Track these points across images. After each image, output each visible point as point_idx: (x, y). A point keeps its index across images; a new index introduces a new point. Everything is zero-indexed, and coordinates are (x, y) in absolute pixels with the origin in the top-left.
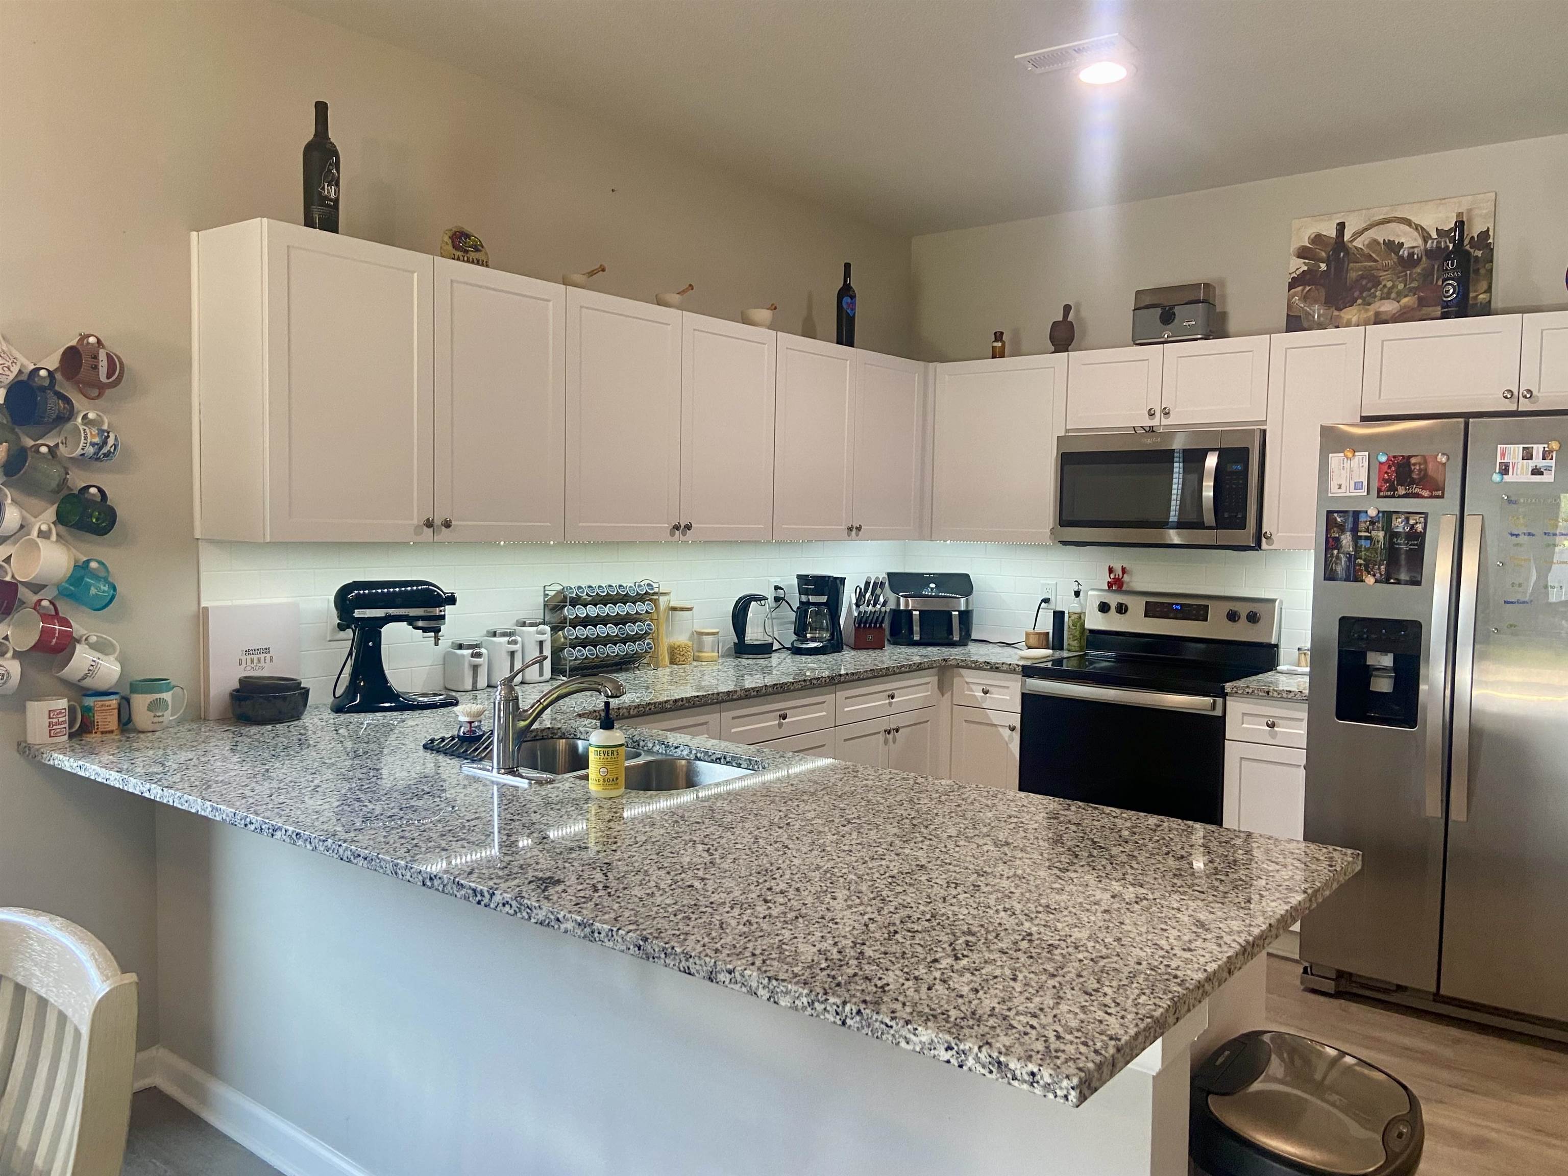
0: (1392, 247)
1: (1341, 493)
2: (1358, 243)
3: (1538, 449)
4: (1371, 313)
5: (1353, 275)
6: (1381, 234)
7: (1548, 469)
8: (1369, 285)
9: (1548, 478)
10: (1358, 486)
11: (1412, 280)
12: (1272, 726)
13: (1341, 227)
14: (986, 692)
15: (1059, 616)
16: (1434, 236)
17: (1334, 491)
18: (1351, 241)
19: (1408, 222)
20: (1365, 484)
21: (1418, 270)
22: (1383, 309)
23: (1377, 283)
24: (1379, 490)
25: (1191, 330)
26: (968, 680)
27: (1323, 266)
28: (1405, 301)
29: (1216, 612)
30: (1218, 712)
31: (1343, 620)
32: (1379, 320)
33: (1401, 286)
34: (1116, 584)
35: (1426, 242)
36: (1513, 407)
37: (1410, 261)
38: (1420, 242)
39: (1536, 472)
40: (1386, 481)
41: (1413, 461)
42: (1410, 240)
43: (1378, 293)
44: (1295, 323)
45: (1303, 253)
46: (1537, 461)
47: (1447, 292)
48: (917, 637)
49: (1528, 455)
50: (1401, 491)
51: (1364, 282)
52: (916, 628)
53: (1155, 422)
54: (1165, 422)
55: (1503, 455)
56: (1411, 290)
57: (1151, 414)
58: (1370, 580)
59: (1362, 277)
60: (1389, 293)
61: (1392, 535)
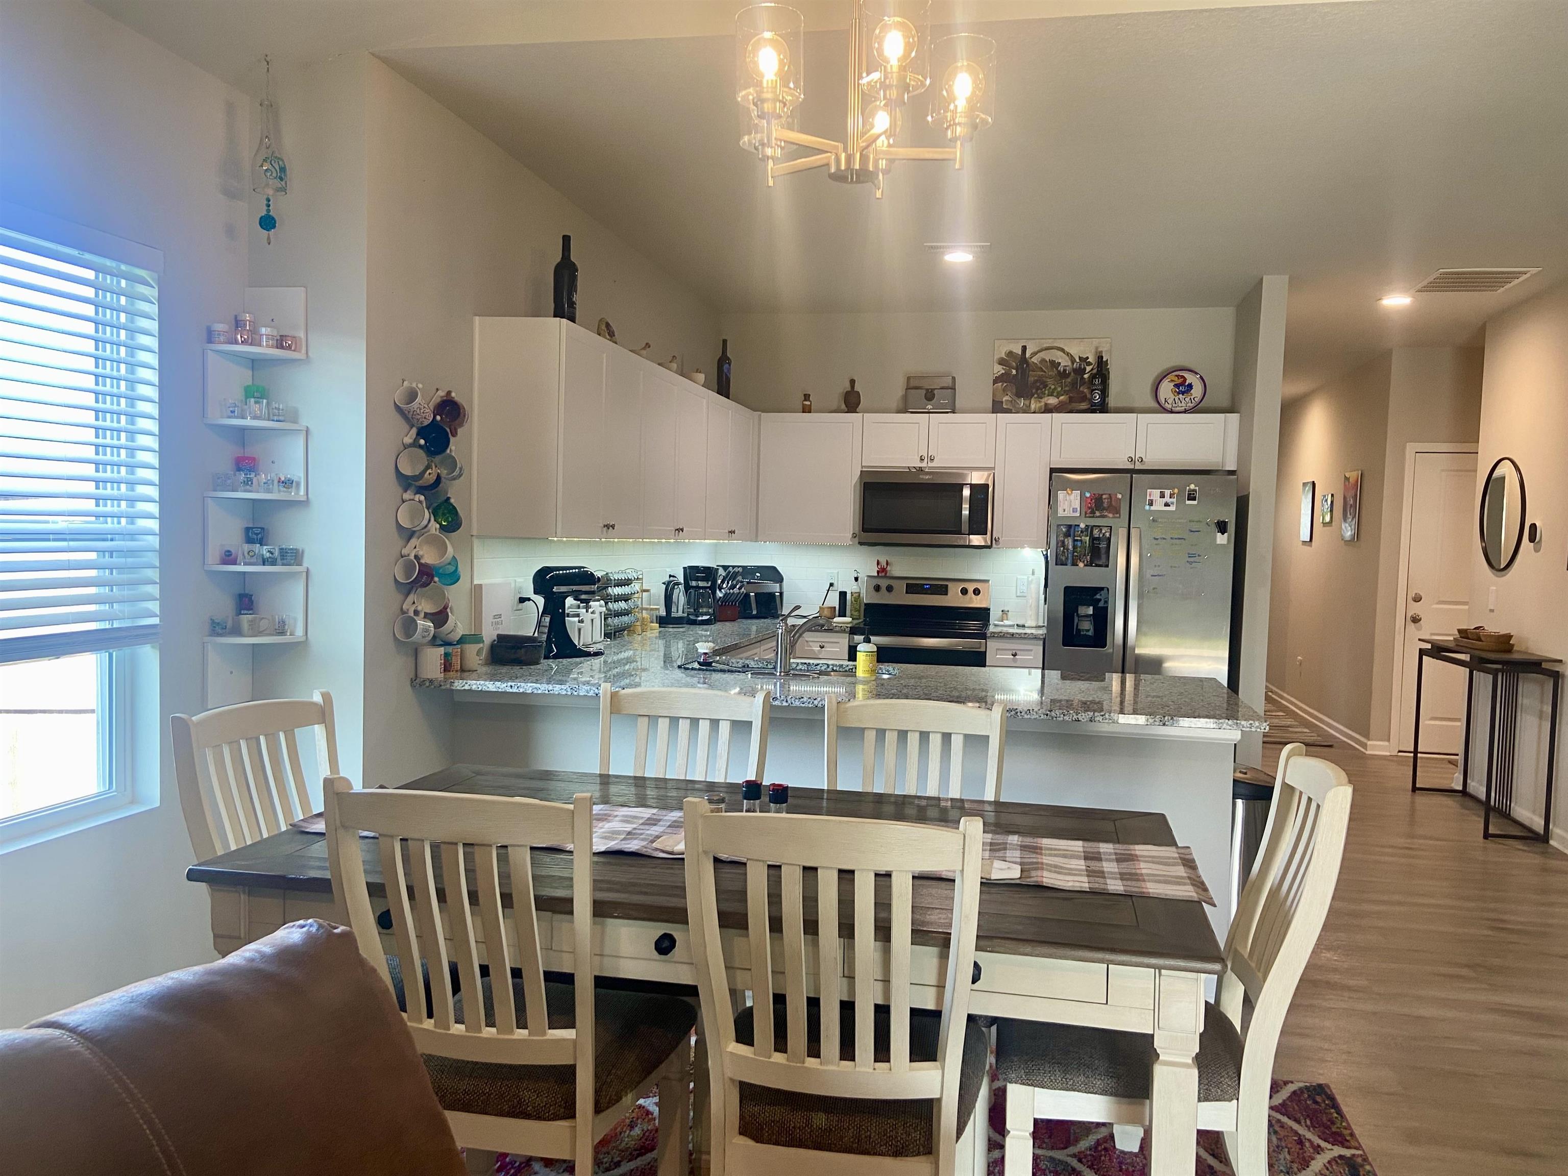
0: (1054, 364)
1: (1066, 514)
2: (1035, 360)
3: (1167, 493)
4: (1043, 404)
5: (1031, 379)
6: (1048, 356)
7: (1173, 503)
8: (1041, 386)
9: (1172, 508)
10: (1074, 510)
11: (1066, 386)
12: (1015, 655)
13: (1024, 348)
14: (822, 647)
15: (843, 595)
16: (1078, 360)
17: (1061, 513)
18: (1031, 358)
19: (1063, 350)
20: (1079, 509)
21: (1069, 380)
22: (1049, 402)
23: (1045, 386)
24: (1086, 513)
25: (944, 406)
26: (807, 639)
27: (1014, 372)
28: (1062, 398)
29: (954, 590)
30: (983, 649)
31: (1066, 588)
32: (1048, 410)
33: (1059, 389)
34: (882, 572)
35: (1073, 364)
36: (1132, 467)
37: (1064, 375)
38: (1070, 363)
39: (1167, 505)
40: (1089, 508)
41: (1104, 497)
42: (1064, 362)
43: (1046, 392)
44: (997, 408)
45: (1001, 362)
46: (1167, 499)
47: (1095, 397)
48: (755, 612)
49: (1162, 496)
50: (1098, 514)
51: (1038, 384)
52: (754, 605)
53: (924, 465)
54: (930, 465)
55: (1150, 495)
56: (1065, 391)
57: (922, 460)
58: (1081, 565)
59: (1036, 381)
60: (1053, 392)
61: (1093, 539)
